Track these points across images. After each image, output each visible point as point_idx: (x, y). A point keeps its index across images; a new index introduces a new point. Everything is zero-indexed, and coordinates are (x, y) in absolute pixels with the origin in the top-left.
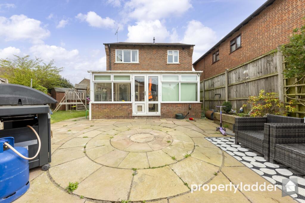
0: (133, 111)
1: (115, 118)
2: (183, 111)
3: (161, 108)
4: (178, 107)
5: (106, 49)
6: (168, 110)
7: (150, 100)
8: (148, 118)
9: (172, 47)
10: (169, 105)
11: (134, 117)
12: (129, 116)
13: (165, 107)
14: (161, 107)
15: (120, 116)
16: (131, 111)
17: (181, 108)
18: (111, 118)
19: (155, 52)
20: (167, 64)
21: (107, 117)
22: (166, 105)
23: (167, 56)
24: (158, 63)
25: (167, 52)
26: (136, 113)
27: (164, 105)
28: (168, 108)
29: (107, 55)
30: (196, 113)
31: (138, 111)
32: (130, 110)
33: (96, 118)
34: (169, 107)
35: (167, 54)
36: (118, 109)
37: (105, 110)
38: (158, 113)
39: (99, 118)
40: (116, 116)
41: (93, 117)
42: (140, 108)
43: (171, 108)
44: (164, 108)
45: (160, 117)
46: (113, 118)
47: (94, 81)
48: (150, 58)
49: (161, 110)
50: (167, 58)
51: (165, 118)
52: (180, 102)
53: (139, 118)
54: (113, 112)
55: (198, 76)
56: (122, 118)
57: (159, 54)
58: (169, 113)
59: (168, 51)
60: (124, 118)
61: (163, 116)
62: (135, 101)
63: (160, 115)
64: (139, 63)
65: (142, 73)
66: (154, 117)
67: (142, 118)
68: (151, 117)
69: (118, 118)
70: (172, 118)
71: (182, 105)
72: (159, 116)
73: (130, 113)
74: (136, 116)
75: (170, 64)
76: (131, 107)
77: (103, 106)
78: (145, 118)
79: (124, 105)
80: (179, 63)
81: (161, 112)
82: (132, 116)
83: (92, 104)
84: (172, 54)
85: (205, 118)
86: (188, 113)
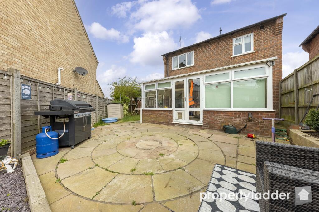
0: (174, 118)
1: (158, 124)
2: (238, 122)
3: (204, 117)
4: (229, 116)
5: (164, 59)
6: (213, 119)
7: (190, 107)
8: (188, 127)
9: (240, 32)
10: (214, 113)
11: (174, 124)
12: (170, 123)
13: (208, 115)
14: (204, 115)
15: (162, 122)
16: (172, 117)
17: (233, 117)
18: (155, 123)
19: (215, 47)
20: (232, 58)
21: (153, 122)
22: (209, 113)
23: (232, 47)
24: (218, 59)
25: (232, 42)
26: (176, 120)
27: (207, 113)
28: (213, 117)
29: (165, 65)
30: (262, 127)
31: (178, 118)
32: (170, 117)
33: (145, 122)
34: (214, 115)
35: (232, 44)
36: (161, 115)
37: (151, 116)
38: (201, 122)
39: (147, 122)
40: (159, 122)
41: (143, 121)
42: (180, 115)
43: (216, 117)
44: (207, 117)
45: (203, 127)
46: (157, 123)
47: (144, 90)
48: (208, 56)
49: (204, 119)
50: (232, 50)
51: (209, 129)
52: (232, 109)
53: (179, 126)
54: (157, 118)
55: (267, 67)
56: (164, 124)
57: (219, 48)
58: (215, 123)
59: (234, 40)
60: (165, 124)
61: (206, 126)
62: (176, 107)
63: (203, 125)
64: (194, 65)
65: (182, 77)
66: (194, 126)
67: (182, 126)
68: (192, 126)
69: (160, 124)
70: (219, 130)
71: (235, 114)
72: (201, 126)
73: (171, 120)
74: (176, 124)
75: (237, 57)
76: (172, 114)
77: (150, 112)
78: (185, 126)
79: (165, 112)
80: (254, 51)
81: (204, 121)
82: (172, 123)
83: (143, 110)
84: (241, 42)
85: (285, 138)
86: (245, 127)
